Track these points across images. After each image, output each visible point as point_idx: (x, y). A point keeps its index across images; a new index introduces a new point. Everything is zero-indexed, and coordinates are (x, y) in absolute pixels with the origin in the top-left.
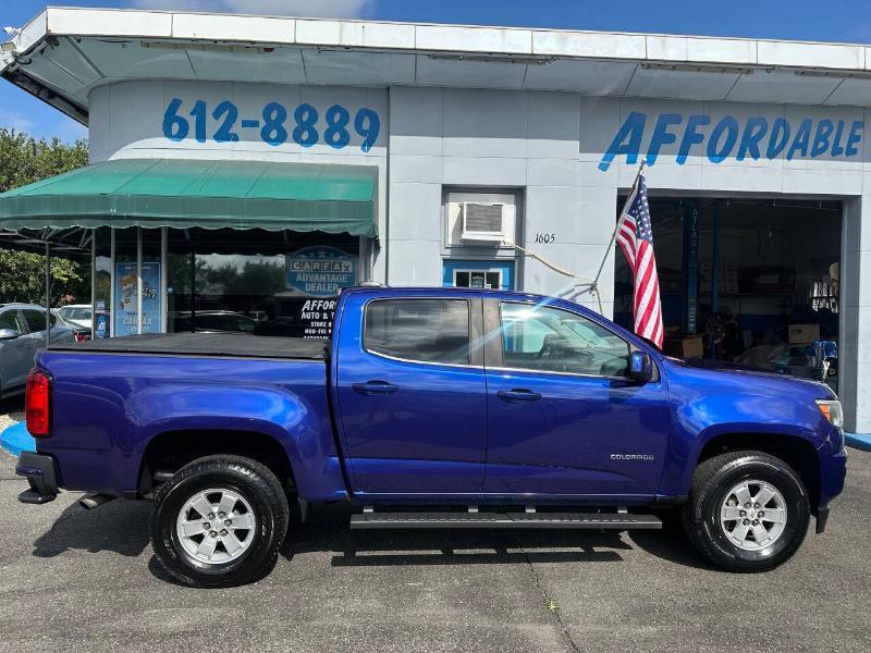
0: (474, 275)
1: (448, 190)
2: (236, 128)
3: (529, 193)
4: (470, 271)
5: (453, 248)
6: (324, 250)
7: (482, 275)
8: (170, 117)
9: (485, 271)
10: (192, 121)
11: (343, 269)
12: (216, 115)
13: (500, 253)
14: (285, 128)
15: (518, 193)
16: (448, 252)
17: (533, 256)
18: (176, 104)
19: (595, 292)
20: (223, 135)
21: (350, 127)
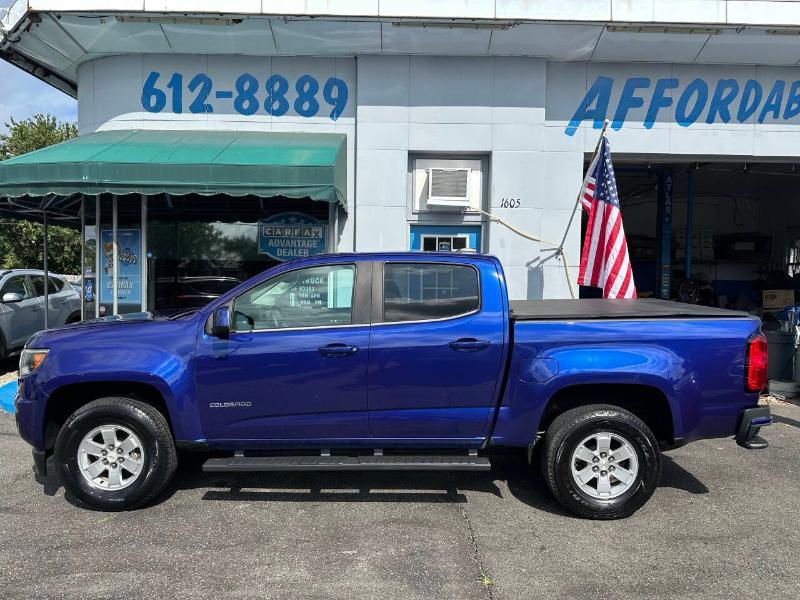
0: (441, 240)
1: (414, 157)
2: (211, 99)
3: (495, 159)
4: (437, 236)
5: (420, 213)
6: (295, 216)
7: (449, 240)
8: (149, 89)
9: (452, 237)
10: (169, 94)
11: (314, 235)
12: (192, 87)
13: (466, 218)
14: (257, 98)
15: (484, 159)
16: (416, 217)
17: (498, 221)
18: (154, 77)
19: (560, 257)
20: (199, 107)
21: (319, 97)
